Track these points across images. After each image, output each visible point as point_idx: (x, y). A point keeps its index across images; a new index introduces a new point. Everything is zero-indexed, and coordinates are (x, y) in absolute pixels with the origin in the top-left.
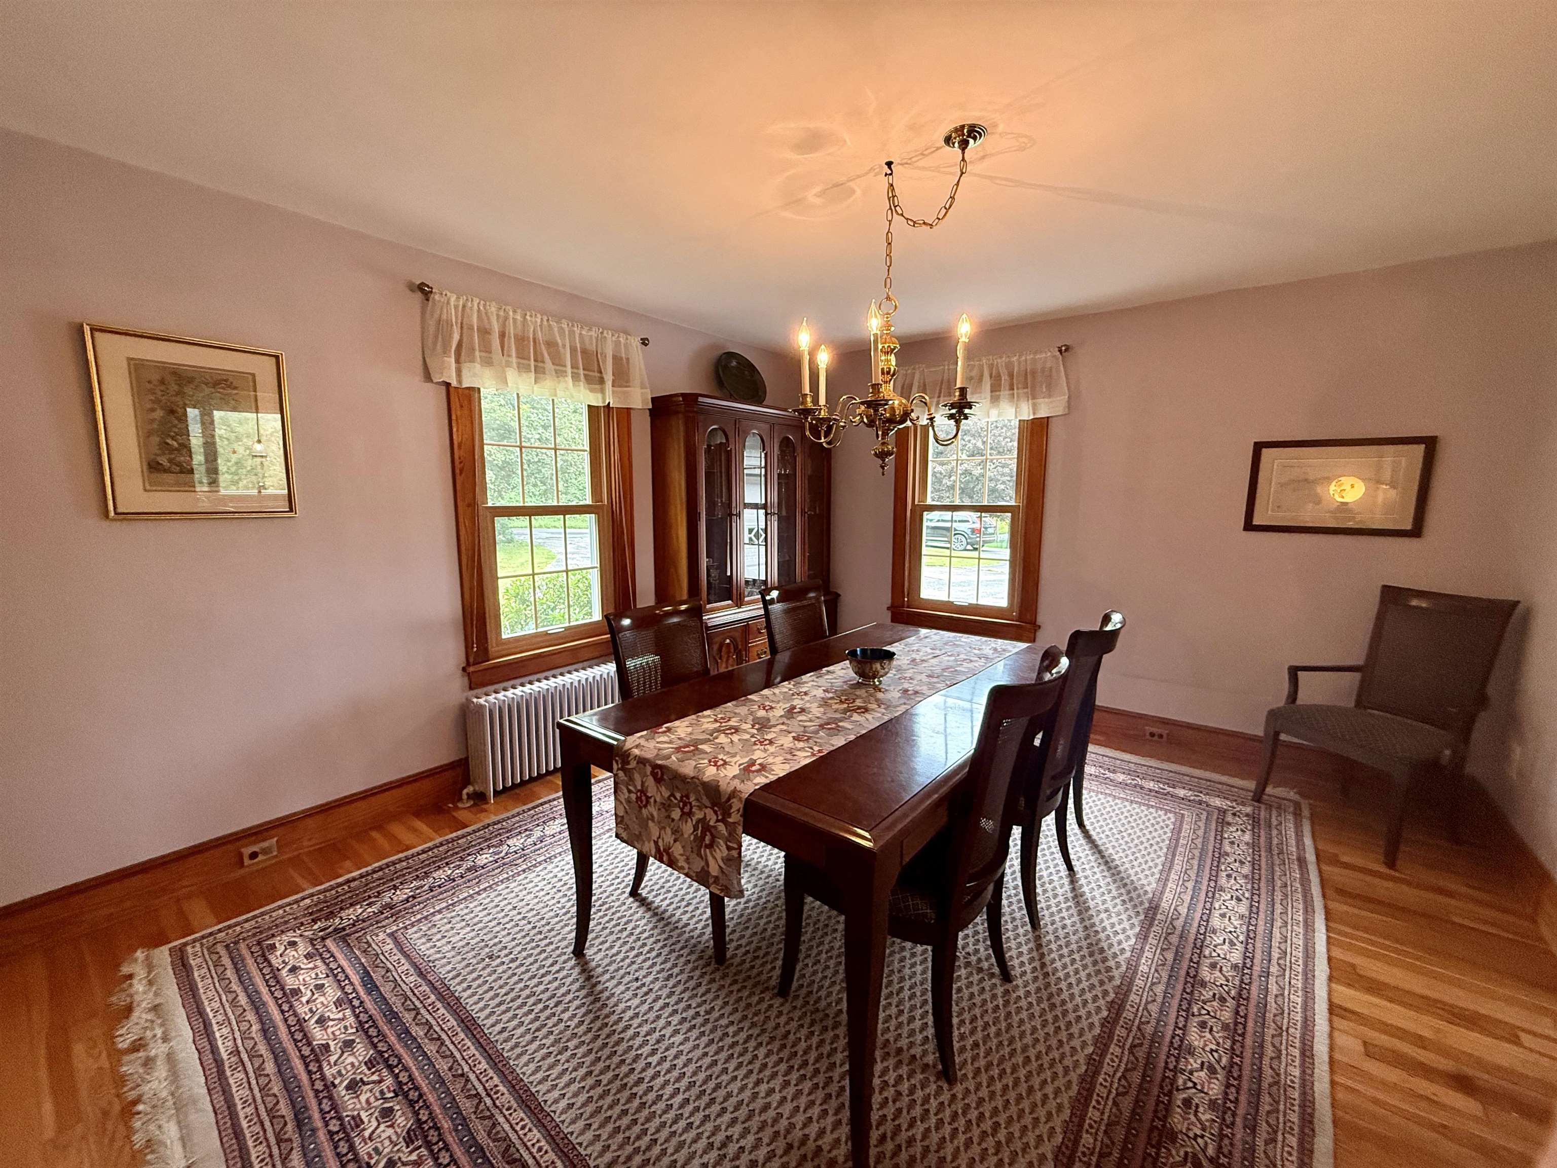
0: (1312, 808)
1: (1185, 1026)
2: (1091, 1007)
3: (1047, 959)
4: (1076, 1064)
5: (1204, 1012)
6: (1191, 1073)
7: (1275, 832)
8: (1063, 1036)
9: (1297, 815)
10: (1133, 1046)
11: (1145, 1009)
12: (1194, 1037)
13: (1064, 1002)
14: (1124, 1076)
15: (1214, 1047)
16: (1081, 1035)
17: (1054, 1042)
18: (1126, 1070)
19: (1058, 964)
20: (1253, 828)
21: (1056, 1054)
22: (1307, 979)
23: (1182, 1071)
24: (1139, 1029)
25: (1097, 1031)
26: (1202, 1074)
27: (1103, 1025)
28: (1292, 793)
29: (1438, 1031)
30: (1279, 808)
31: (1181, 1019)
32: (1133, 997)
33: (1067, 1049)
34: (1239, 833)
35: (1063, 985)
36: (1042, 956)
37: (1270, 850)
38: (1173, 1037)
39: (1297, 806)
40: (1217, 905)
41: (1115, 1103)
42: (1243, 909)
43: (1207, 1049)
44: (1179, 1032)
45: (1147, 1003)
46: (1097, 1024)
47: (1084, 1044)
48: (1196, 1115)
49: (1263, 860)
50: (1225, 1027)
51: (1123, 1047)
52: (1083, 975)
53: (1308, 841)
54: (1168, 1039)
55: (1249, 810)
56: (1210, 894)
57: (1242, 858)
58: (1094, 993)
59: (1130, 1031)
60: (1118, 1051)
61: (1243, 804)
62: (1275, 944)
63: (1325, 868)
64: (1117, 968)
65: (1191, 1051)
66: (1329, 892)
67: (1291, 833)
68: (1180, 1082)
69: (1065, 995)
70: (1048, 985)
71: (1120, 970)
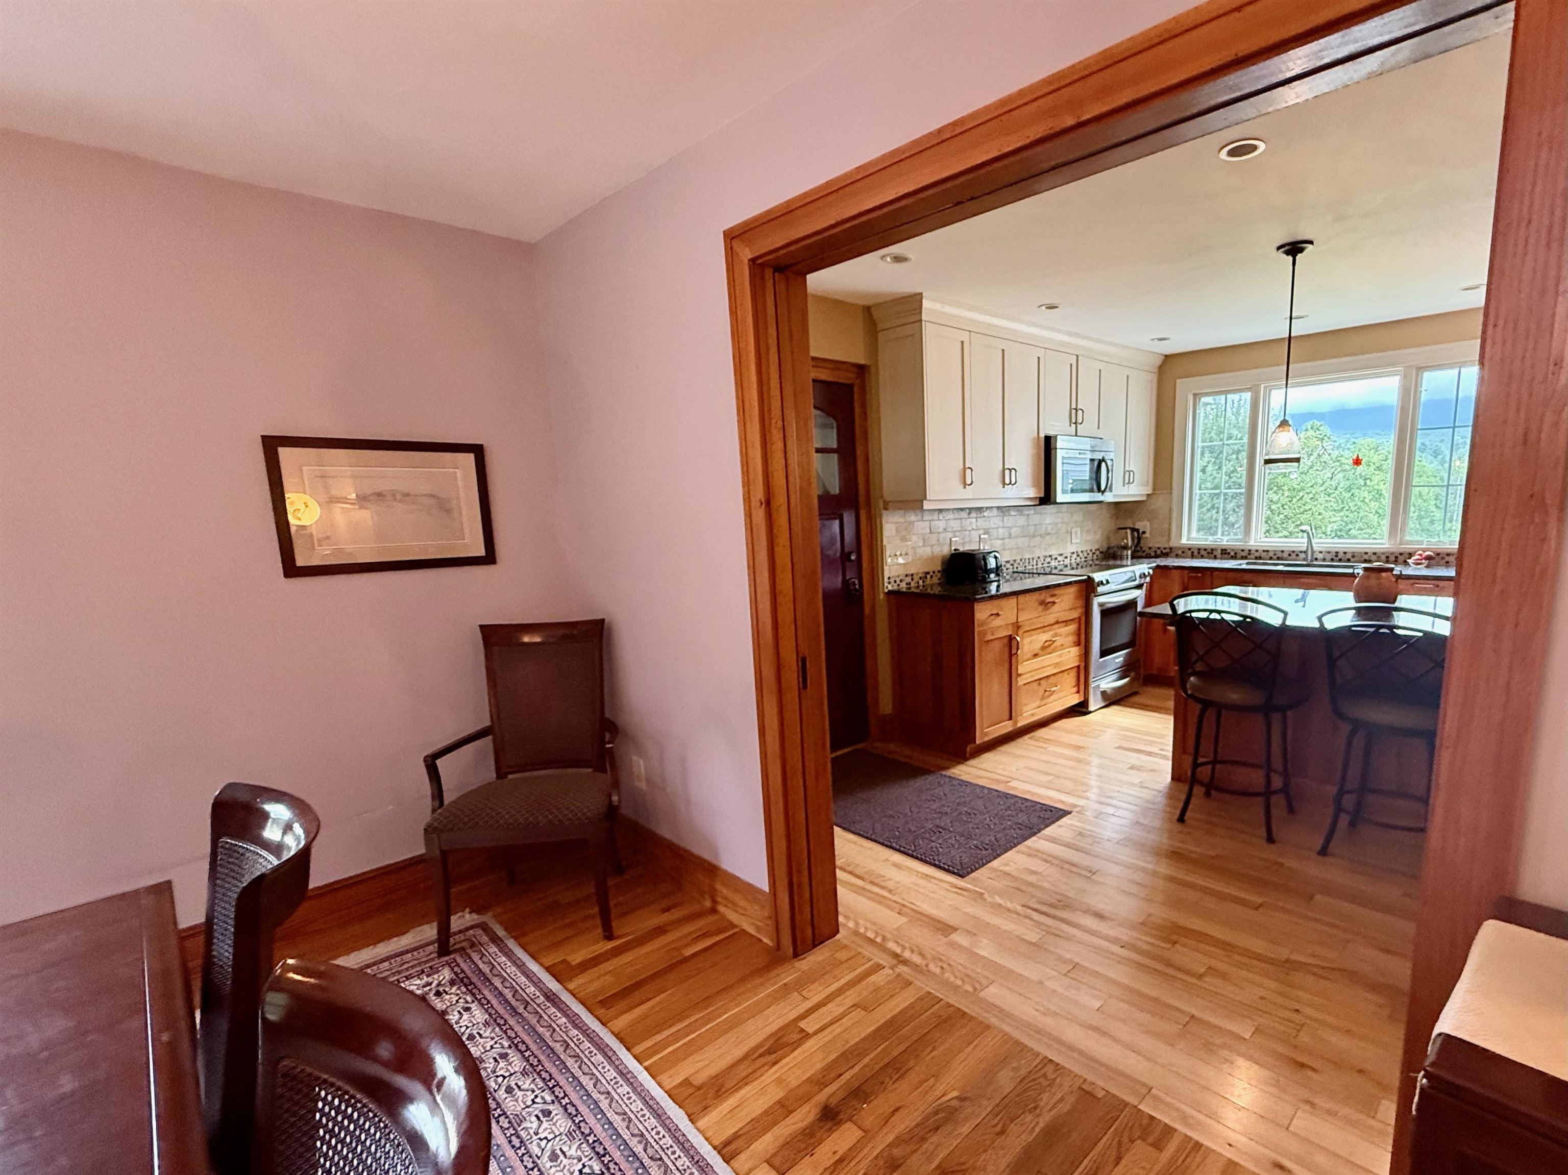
0: (497, 917)
7: (497, 982)
9: (496, 940)
20: (473, 995)
22: (682, 1144)
28: (467, 916)
29: (779, 1081)
30: (473, 945)
34: (466, 1016)
37: (515, 1012)
39: (484, 927)
40: (536, 1150)
42: (563, 1124)
49: (518, 1028)
53: (534, 967)
55: (446, 974)
56: (516, 1142)
57: (498, 1050)
61: (433, 971)
62: (626, 1135)
63: (572, 986)
66: (601, 1011)
67: (512, 969)
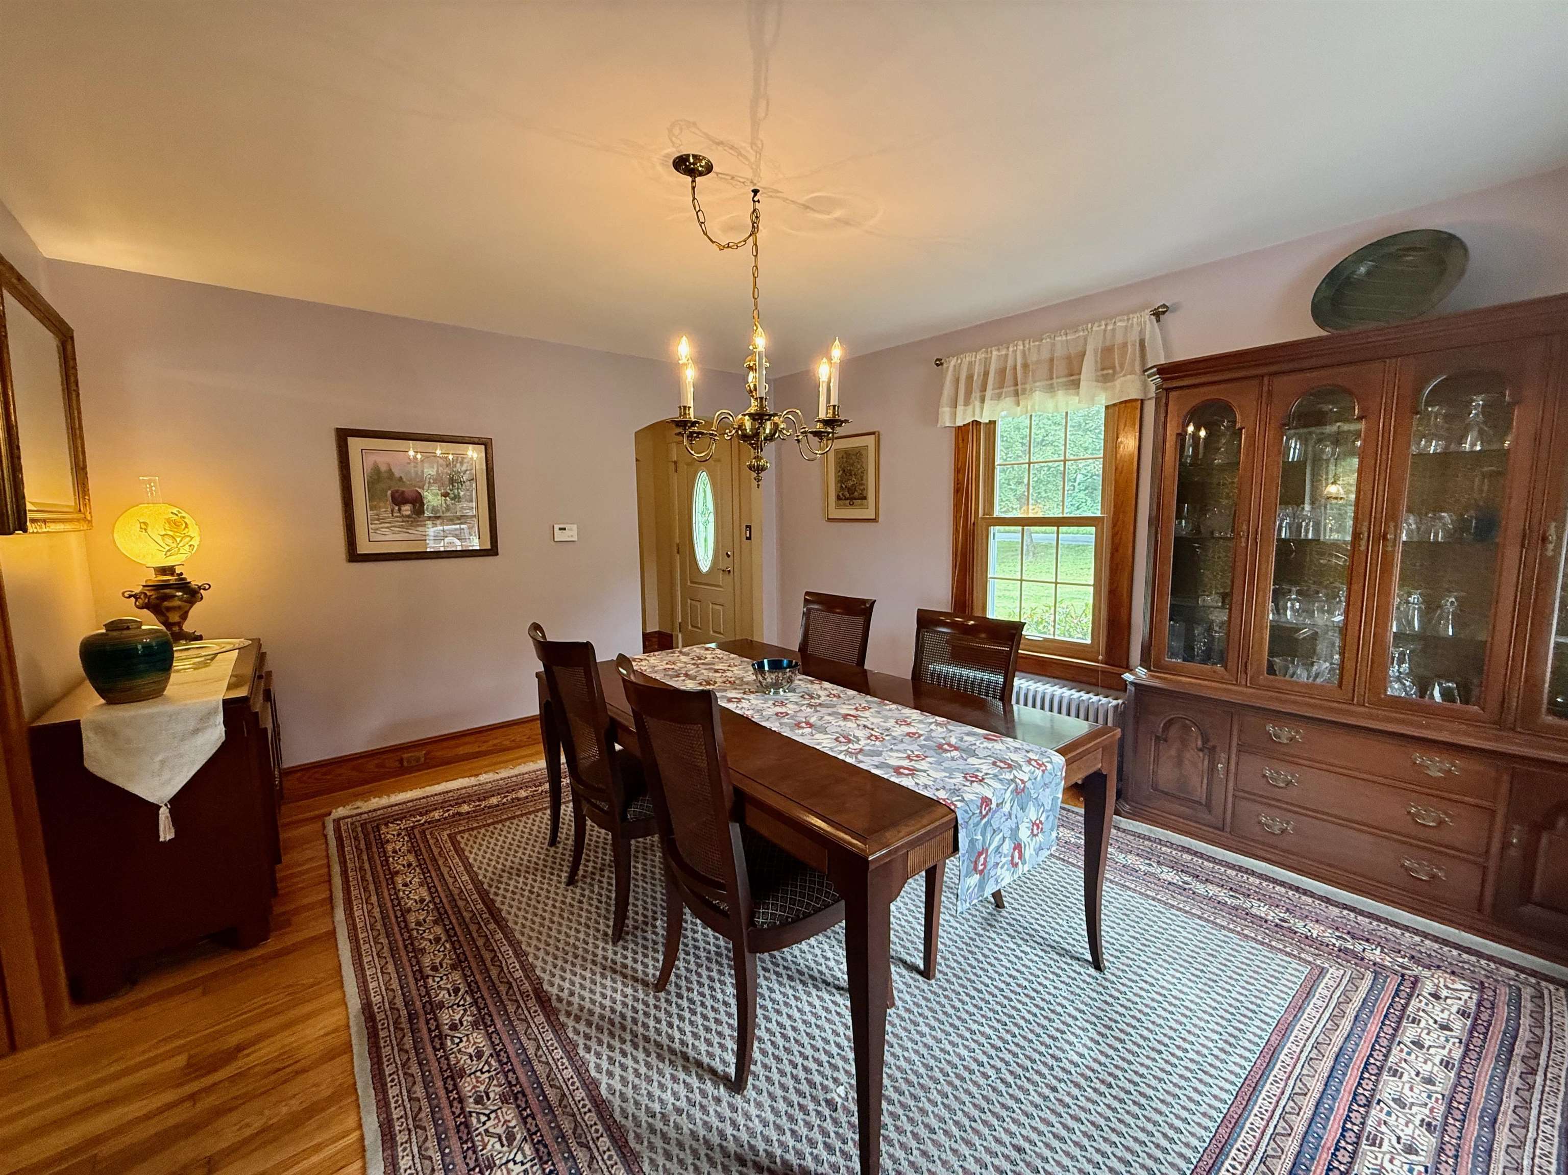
1: (491, 1038)
2: (557, 981)
3: (619, 978)
4: (529, 945)
5: (486, 1068)
6: (465, 1010)
8: (551, 949)
10: (511, 987)
11: (526, 1020)
12: (479, 1038)
13: (574, 965)
14: (501, 967)
15: (461, 1045)
16: (543, 960)
17: (552, 941)
18: (502, 970)
19: (608, 983)
21: (543, 938)
23: (471, 1005)
24: (517, 1001)
25: (538, 972)
26: (457, 1017)
27: (538, 978)
31: (497, 1041)
32: (541, 1019)
33: (542, 946)
35: (588, 974)
36: (625, 976)
38: (492, 1020)
41: (493, 950)
43: (465, 1039)
44: (491, 1029)
45: (529, 1026)
46: (542, 975)
47: (537, 958)
48: (448, 990)
50: (462, 1073)
51: (515, 980)
52: (586, 994)
54: (495, 1017)
58: (566, 991)
59: (521, 994)
60: (516, 975)
64: (575, 1029)
65: (475, 1025)
68: (468, 998)
69: (578, 970)
70: (594, 963)
71: (571, 1029)
